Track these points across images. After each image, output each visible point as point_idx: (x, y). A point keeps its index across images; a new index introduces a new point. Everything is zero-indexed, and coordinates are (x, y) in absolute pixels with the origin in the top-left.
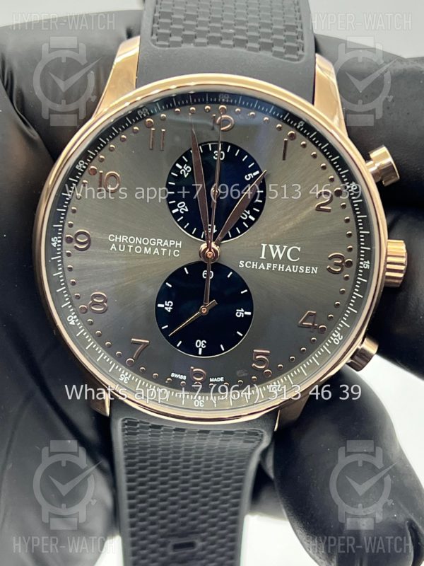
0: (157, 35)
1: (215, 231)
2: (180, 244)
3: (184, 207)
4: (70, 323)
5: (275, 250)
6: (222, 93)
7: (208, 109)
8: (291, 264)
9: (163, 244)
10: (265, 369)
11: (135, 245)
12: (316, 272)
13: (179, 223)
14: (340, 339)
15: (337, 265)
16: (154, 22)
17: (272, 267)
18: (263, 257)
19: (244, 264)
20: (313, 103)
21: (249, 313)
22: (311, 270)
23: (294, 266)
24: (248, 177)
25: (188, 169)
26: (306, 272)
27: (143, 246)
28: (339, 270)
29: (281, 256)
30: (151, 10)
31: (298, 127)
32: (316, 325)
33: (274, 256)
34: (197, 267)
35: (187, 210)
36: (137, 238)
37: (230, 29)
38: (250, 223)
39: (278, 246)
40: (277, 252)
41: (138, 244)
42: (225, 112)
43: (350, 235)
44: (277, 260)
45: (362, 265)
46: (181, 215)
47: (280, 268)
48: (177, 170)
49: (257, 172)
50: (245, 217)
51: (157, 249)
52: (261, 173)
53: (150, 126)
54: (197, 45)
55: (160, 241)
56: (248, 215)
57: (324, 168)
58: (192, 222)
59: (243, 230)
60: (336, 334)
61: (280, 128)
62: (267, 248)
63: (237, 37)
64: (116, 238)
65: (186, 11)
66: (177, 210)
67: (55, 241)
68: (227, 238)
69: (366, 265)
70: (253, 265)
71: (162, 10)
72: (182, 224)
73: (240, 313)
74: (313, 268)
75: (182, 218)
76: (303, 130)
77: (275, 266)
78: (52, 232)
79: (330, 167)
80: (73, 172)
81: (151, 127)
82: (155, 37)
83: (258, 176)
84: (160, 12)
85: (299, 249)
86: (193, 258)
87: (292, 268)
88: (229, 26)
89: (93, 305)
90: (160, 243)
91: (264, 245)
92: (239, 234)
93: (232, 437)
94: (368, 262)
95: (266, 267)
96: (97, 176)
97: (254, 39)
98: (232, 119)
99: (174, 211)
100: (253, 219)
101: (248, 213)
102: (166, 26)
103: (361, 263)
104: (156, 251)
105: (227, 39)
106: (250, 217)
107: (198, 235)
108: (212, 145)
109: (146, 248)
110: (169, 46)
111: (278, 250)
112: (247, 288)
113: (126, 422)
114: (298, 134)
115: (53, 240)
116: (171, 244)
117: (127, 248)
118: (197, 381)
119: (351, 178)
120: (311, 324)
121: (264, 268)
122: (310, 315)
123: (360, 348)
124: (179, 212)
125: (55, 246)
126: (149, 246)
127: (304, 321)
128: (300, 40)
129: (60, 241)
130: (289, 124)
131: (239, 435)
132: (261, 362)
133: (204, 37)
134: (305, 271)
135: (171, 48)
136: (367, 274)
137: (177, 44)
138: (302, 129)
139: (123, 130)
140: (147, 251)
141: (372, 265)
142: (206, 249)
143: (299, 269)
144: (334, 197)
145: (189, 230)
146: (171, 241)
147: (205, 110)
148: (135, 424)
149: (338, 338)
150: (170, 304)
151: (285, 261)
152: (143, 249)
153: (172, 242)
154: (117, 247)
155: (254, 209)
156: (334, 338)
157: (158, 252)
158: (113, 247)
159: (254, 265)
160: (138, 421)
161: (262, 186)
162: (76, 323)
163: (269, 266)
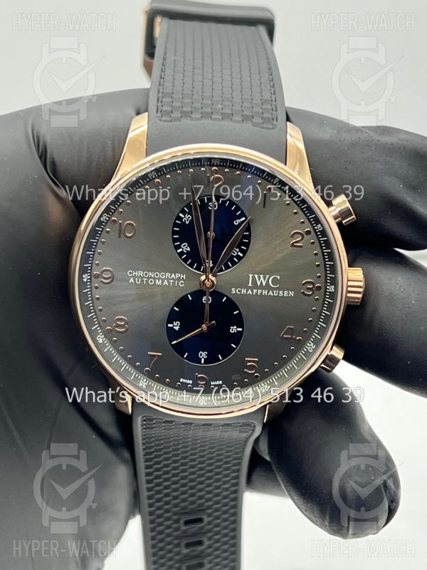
0: (161, 112)
1: (211, 265)
2: (184, 277)
3: (187, 248)
4: (99, 341)
5: (259, 279)
7: (203, 170)
8: (273, 289)
9: (170, 276)
10: (254, 373)
11: (149, 278)
12: (292, 295)
13: (183, 260)
14: (313, 348)
15: (308, 289)
16: (158, 102)
17: (257, 292)
18: (250, 285)
19: (236, 291)
20: (286, 164)
21: (241, 329)
22: (288, 294)
23: (275, 291)
24: (236, 222)
27: (155, 279)
28: (311, 293)
29: (264, 283)
30: (156, 92)
31: (275, 182)
32: (294, 337)
33: (259, 283)
34: (199, 294)
35: (189, 250)
36: (150, 273)
37: (218, 105)
38: (239, 258)
39: (261, 276)
40: (261, 280)
41: (151, 277)
42: (216, 172)
43: (318, 266)
44: (261, 287)
45: (329, 289)
46: (185, 254)
47: (264, 292)
48: (180, 219)
49: (244, 219)
50: (235, 253)
52: (246, 218)
53: (158, 184)
54: (192, 119)
55: (168, 275)
56: (237, 252)
57: (296, 213)
58: (194, 259)
59: (234, 264)
60: (310, 344)
61: (260, 184)
62: (253, 277)
63: (224, 111)
64: (134, 273)
65: (183, 90)
66: (181, 250)
67: (86, 277)
68: (221, 270)
69: (331, 288)
71: (165, 91)
72: (185, 260)
73: (234, 329)
74: (290, 292)
75: (185, 256)
76: (279, 185)
77: (260, 291)
78: (83, 270)
79: (301, 213)
80: (99, 223)
82: (159, 114)
83: (244, 221)
84: (163, 93)
85: (279, 277)
86: (195, 287)
87: (273, 293)
88: (218, 102)
89: (116, 327)
91: (251, 276)
92: (230, 268)
93: (230, 429)
94: (333, 287)
95: (252, 292)
96: (117, 225)
97: (238, 113)
98: (222, 177)
99: (179, 251)
100: (241, 255)
101: (238, 250)
102: (168, 104)
103: (328, 287)
104: (166, 282)
105: (217, 113)
106: (239, 253)
107: (198, 269)
108: (207, 199)
109: (157, 280)
110: (171, 121)
111: (262, 279)
112: (238, 309)
113: (145, 418)
115: (84, 276)
116: (177, 277)
117: (142, 281)
118: (200, 384)
119: (317, 221)
120: (290, 336)
122: (289, 329)
123: (330, 354)
125: (85, 281)
126: (159, 279)
127: (284, 334)
128: (274, 112)
129: (89, 277)
130: (267, 180)
131: (236, 426)
132: (252, 367)
133: (198, 112)
134: (284, 295)
135: (173, 123)
136: (333, 295)
137: (177, 119)
138: (277, 184)
139: (137, 189)
140: (158, 282)
141: (336, 289)
142: (205, 280)
144: (305, 236)
145: (191, 265)
147: (201, 171)
148: (152, 420)
149: (311, 347)
150: (178, 324)
151: (268, 287)
152: (155, 281)
153: (178, 275)
154: (135, 280)
155: (242, 247)
156: (308, 347)
158: (132, 280)
159: (244, 291)
160: (155, 417)
161: (248, 229)
162: (103, 341)
163: (255, 291)
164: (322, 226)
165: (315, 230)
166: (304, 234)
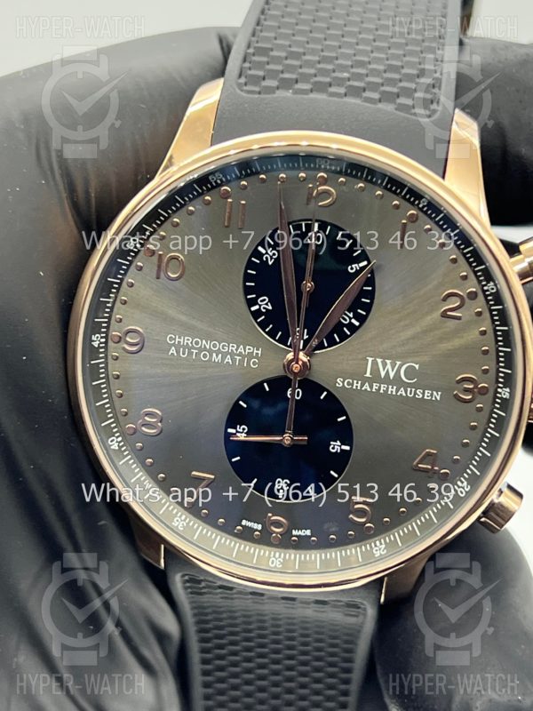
0: (246, 77)
1: (306, 337)
2: (260, 352)
3: (267, 304)
4: (112, 447)
5: (384, 365)
6: (320, 157)
7: (302, 177)
8: (406, 386)
9: (237, 350)
10: (365, 523)
11: (200, 350)
12: (438, 398)
13: (259, 324)
14: (467, 490)
15: (467, 391)
16: (245, 60)
17: (380, 388)
18: (368, 375)
19: (343, 382)
20: (443, 177)
21: (347, 448)
22: (432, 395)
23: (409, 389)
24: (352, 269)
25: (274, 254)
26: (426, 397)
27: (211, 352)
28: (470, 397)
29: (392, 375)
30: (244, 45)
31: (421, 206)
32: (436, 468)
33: (383, 374)
34: (280, 384)
35: (270, 308)
36: (204, 341)
37: (344, 72)
38: (353, 329)
39: (388, 362)
40: (387, 369)
41: (205, 349)
42: (324, 181)
43: (486, 352)
44: (387, 380)
45: (500, 393)
46: (262, 314)
47: (390, 389)
48: (259, 255)
49: (365, 263)
50: (346, 320)
51: (229, 356)
52: (369, 263)
53: (226, 195)
54: (297, 92)
55: (233, 347)
56: (350, 319)
57: (454, 261)
58: (276, 324)
59: (343, 337)
60: (462, 482)
61: (397, 207)
62: (375, 363)
63: (351, 83)
64: (177, 340)
65: (290, 46)
66: (257, 307)
67: (97, 340)
68: (320, 346)
69: (505, 393)
70: (355, 384)
71: (259, 45)
72: (263, 325)
73: (336, 447)
74: (435, 393)
75: (263, 317)
76: (427, 210)
77: (383, 388)
78: (93, 328)
79: (462, 261)
80: (122, 253)
81: (227, 198)
82: (243, 80)
83: (366, 266)
84: (255, 48)
85: (417, 367)
86: (275, 370)
87: (406, 392)
88: (343, 68)
89: (143, 425)
90: (234, 349)
91: (370, 360)
92: (337, 343)
93: (326, 608)
94: (508, 390)
95: (371, 387)
96: (155, 259)
97: (373, 87)
98: (333, 191)
99: (253, 309)
100: (357, 324)
101: (351, 315)
102: (260, 65)
103: (499, 390)
104: (228, 359)
105: (339, 85)
106: (353, 321)
107: (283, 341)
108: (306, 224)
109: (214, 355)
110: (259, 93)
111: (389, 367)
112: (346, 414)
113: (187, 578)
114: (421, 214)
115: (94, 338)
116: (247, 351)
117: (190, 353)
118: (274, 532)
119: (489, 277)
120: (429, 467)
121: (369, 389)
122: (429, 454)
123: (496, 501)
124: (259, 309)
125: (96, 346)
126: (218, 352)
127: (420, 462)
128: (436, 90)
129: (103, 340)
130: (408, 200)
131: (335, 606)
132: (361, 513)
133: (308, 82)
134: (424, 396)
135: (262, 96)
136: (506, 405)
137: (270, 90)
138: (425, 209)
139: (190, 200)
140: (217, 358)
141: (512, 394)
142: (292, 361)
143: (415, 393)
144: (467, 300)
145: (272, 334)
146: (248, 347)
147: (299, 178)
148: (199, 582)
149: (463, 488)
150: (244, 429)
151: (397, 381)
152: (211, 356)
153: (249, 349)
154: (178, 352)
155: (359, 311)
156: (459, 487)
157: (230, 361)
158: (173, 350)
159: (357, 385)
160: (202, 578)
161: (370, 281)
162: (120, 447)
163: (375, 386)
164: (496, 285)
165: (484, 291)
166: (465, 296)
